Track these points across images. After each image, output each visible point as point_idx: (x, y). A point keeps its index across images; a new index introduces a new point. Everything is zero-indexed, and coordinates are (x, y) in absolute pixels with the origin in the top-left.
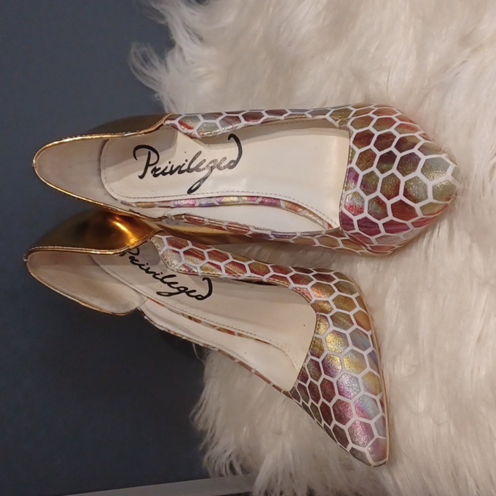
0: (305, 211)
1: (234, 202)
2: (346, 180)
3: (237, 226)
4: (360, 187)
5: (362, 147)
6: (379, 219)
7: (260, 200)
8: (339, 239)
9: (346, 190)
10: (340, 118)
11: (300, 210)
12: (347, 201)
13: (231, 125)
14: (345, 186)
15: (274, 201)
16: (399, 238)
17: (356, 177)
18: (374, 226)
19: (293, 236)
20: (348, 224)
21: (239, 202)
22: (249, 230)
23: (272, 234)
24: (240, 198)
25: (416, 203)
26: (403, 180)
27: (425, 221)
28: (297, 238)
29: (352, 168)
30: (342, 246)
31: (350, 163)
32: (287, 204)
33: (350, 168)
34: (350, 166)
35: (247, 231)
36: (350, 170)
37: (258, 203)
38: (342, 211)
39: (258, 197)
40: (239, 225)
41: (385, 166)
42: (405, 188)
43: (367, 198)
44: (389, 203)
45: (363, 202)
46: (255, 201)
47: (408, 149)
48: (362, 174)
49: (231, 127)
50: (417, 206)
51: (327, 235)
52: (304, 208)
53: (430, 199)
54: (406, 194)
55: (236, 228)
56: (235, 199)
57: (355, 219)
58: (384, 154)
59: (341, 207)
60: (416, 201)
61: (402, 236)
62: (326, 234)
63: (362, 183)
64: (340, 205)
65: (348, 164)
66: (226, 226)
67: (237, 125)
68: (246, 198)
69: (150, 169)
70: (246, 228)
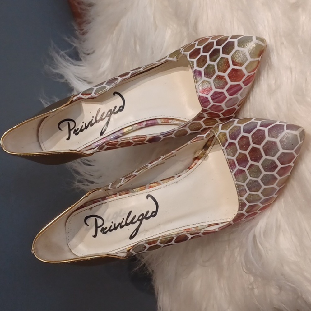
0: (174, 120)
1: (130, 130)
2: (195, 78)
3: (139, 137)
4: (205, 77)
5: (196, 57)
6: (223, 88)
7: (145, 123)
8: (201, 122)
9: (197, 83)
10: (175, 56)
11: (170, 121)
12: (200, 88)
13: (113, 82)
14: (196, 81)
15: (153, 121)
16: (237, 98)
17: (200, 73)
18: (221, 95)
19: (174, 131)
20: (206, 102)
21: (133, 129)
22: (147, 137)
23: (161, 135)
24: (133, 126)
25: (242, 66)
26: (229, 57)
27: (250, 78)
28: (177, 132)
29: (196, 70)
30: (204, 126)
31: (193, 68)
32: (163, 120)
33: (194, 71)
34: (193, 70)
35: (145, 138)
36: (195, 72)
37: (144, 126)
38: (199, 96)
39: (143, 122)
40: (140, 136)
41: (215, 57)
42: (232, 60)
43: (211, 80)
44: (226, 75)
45: (210, 84)
46: (142, 125)
47: (225, 42)
48: (202, 70)
49: (114, 83)
50: (243, 68)
51: (194, 122)
52: (173, 119)
53: (250, 59)
54: (234, 63)
55: (138, 138)
56: (130, 128)
57: (209, 96)
58: (211, 52)
59: (198, 94)
60: (241, 65)
61: (239, 96)
62: (193, 121)
63: (205, 74)
64: (197, 92)
65: (192, 70)
66: (132, 139)
67: (116, 82)
68: (136, 125)
69: (72, 132)
70: (144, 136)
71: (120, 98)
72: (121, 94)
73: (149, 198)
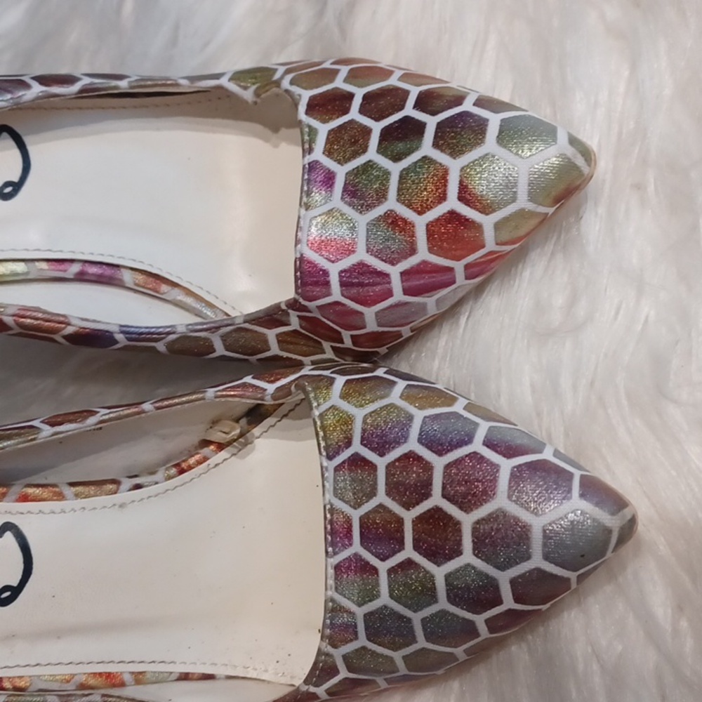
0: (176, 290)
1: (17, 274)
2: (305, 188)
3: (40, 315)
4: (342, 198)
5: (331, 119)
6: (393, 262)
7: (75, 268)
8: (271, 334)
9: (307, 210)
10: (254, 84)
11: (164, 288)
12: (313, 229)
13: (9, 92)
14: (305, 199)
15: (108, 272)
16: (423, 307)
17: (329, 179)
18: (378, 280)
19: (169, 333)
20: (316, 284)
21: (27, 273)
22: (68, 324)
23: (122, 332)
24: (30, 264)
25: (487, 214)
26: (454, 166)
27: (492, 261)
28: (177, 339)
29: (317, 162)
30: (275, 349)
31: (309, 154)
32: (141, 278)
33: (309, 164)
34: (309, 159)
35: (63, 326)
36: (312, 167)
37: (72, 277)
38: (302, 255)
39: (72, 261)
40: (45, 312)
41: (400, 146)
42: (461, 183)
43: (363, 220)
44: (420, 223)
45: (353, 229)
46: (65, 271)
48: (342, 172)
49: (9, 96)
50: (488, 222)
51: (247, 326)
52: (175, 285)
53: (523, 202)
54: (465, 195)
55: (37, 319)
56: (20, 268)
57: (334, 271)
58: (391, 124)
59: (299, 246)
60: (486, 209)
61: (431, 303)
62: (245, 322)
63: (345, 190)
64: (297, 242)
65: (304, 156)
66: (13, 315)
67: (20, 94)
68: (44, 265)
70: (62, 319)
71: (16, 154)
72: (27, 140)
73: (9, 536)
